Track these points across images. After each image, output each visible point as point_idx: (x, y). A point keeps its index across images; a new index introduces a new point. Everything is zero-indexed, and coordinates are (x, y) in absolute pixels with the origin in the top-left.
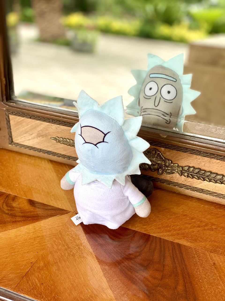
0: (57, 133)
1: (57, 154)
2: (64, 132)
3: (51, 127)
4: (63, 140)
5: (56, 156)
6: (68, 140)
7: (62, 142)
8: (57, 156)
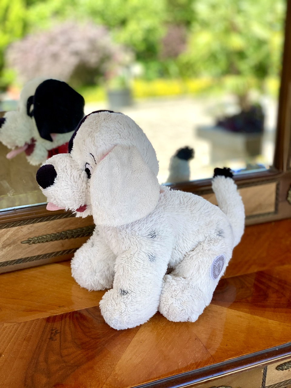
0: (29, 234)
1: (30, 258)
2: (38, 230)
3: (22, 230)
4: (39, 239)
5: (28, 261)
6: (45, 237)
7: (38, 241)
8: (30, 261)
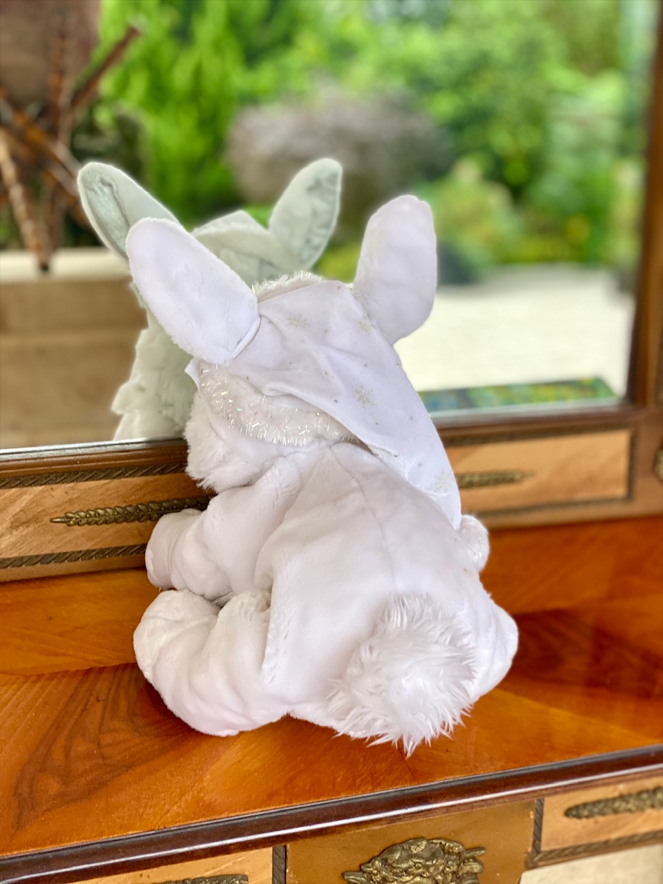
0: (68, 503)
2: (87, 496)
3: (52, 493)
4: (88, 516)
5: (66, 561)
6: (100, 511)
7: (86, 520)
8: (70, 561)
